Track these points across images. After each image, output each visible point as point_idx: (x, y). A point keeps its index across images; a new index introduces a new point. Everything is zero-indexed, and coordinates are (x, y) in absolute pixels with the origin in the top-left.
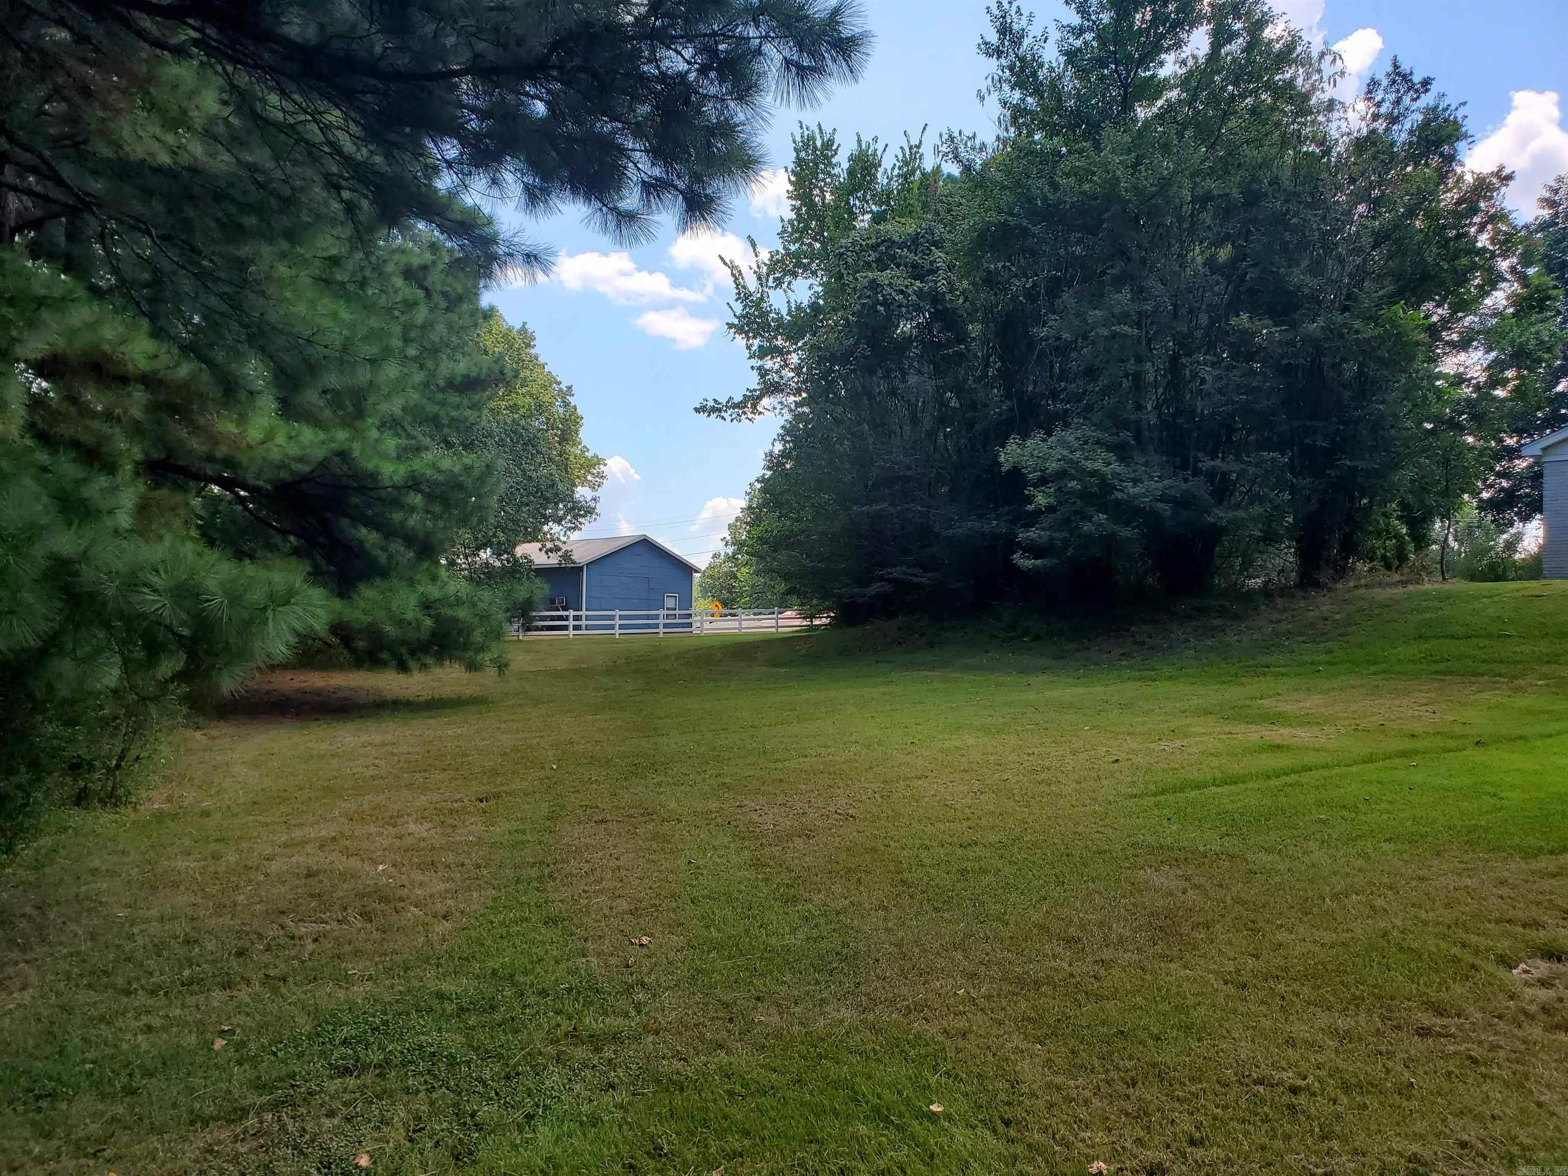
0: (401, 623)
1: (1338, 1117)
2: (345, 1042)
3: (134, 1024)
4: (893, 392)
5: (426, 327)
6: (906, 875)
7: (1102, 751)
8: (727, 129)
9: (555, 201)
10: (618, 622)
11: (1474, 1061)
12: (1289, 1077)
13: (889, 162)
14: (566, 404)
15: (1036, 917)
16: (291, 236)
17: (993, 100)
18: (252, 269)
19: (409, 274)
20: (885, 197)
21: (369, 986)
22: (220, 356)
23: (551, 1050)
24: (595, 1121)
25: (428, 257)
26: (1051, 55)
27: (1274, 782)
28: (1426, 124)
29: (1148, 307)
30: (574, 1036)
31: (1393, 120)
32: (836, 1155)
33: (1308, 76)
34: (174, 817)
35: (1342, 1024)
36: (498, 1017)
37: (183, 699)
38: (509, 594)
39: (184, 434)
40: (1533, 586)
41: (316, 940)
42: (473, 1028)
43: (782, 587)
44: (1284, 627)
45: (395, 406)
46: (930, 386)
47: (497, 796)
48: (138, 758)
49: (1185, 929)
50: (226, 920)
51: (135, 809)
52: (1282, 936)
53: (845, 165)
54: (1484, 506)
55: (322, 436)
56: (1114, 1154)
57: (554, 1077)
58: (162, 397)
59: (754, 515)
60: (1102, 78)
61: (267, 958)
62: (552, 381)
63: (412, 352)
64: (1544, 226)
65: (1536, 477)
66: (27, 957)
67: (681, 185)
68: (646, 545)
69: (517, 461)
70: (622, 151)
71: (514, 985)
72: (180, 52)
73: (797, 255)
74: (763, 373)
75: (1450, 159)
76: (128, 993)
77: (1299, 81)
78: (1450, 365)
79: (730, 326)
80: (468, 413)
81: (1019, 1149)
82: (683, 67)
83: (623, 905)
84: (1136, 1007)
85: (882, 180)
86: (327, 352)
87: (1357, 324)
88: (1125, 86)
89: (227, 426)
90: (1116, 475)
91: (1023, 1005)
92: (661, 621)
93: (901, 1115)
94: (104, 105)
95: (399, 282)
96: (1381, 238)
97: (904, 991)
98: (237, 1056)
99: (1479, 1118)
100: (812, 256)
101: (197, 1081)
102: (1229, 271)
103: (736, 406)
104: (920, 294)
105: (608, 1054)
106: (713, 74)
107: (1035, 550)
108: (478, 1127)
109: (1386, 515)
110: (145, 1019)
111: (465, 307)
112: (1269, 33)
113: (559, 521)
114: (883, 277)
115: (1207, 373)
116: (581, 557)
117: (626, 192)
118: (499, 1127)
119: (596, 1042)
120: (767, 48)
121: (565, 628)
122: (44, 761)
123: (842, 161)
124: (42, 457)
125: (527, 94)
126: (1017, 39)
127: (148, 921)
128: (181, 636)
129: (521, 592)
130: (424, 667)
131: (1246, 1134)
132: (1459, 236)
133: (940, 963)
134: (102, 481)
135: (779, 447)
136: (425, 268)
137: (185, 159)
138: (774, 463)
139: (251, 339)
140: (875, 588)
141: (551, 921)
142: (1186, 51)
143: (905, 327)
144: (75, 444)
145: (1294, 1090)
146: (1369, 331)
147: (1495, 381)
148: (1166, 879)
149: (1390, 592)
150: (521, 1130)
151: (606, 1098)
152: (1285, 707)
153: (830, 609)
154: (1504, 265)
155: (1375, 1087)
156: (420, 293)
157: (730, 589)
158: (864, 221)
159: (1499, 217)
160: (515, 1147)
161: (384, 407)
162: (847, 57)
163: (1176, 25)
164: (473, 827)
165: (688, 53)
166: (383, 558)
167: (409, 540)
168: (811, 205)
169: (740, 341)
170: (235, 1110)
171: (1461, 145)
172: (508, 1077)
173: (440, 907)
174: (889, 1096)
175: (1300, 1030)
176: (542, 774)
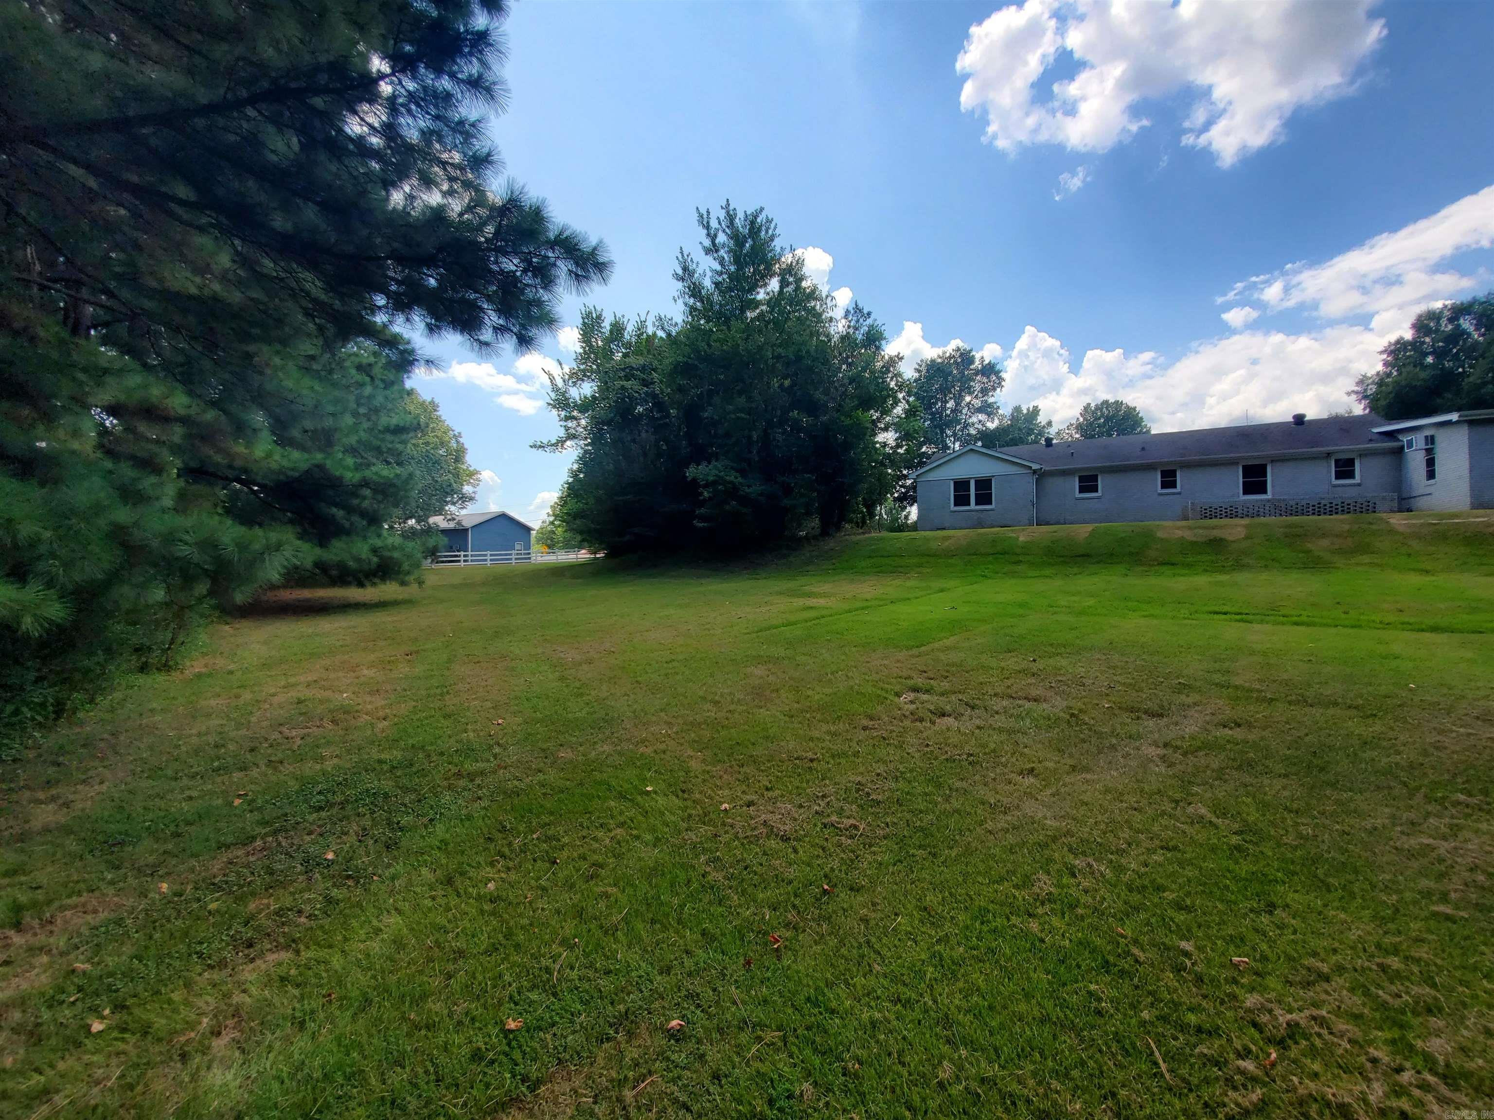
0: (358, 560)
1: (829, 770)
2: (319, 793)
3: (180, 797)
4: (634, 441)
5: (370, 397)
6: (639, 679)
7: (734, 613)
8: (539, 303)
9: (444, 333)
10: (489, 558)
11: (884, 738)
12: (810, 755)
13: (630, 329)
14: (458, 442)
15: (701, 693)
16: (284, 342)
17: (680, 302)
18: (256, 359)
19: (360, 368)
20: (628, 345)
21: (335, 761)
22: (233, 408)
23: (445, 783)
24: (469, 817)
25: (372, 359)
26: (707, 283)
27: (809, 624)
28: (869, 331)
29: (753, 405)
30: (459, 775)
31: (856, 329)
32: (599, 818)
33: (821, 306)
34: (210, 675)
35: (833, 729)
36: (414, 769)
37: (213, 608)
38: (424, 544)
39: (211, 452)
40: (913, 534)
41: (302, 738)
42: (399, 777)
43: (579, 538)
44: (814, 553)
45: (353, 440)
46: (652, 438)
47: (417, 652)
48: (183, 643)
49: (768, 693)
50: (243, 732)
51: (182, 673)
52: (810, 693)
53: (608, 328)
54: (895, 499)
55: (306, 456)
56: (732, 800)
57: (447, 797)
58: (194, 431)
59: (562, 502)
60: (731, 297)
61: (269, 751)
62: (449, 429)
63: (362, 410)
64: (916, 381)
65: (914, 487)
66: (105, 764)
67: (515, 330)
68: (504, 517)
69: (429, 471)
70: (482, 309)
71: (424, 751)
72: (201, 229)
73: (584, 371)
74: (567, 429)
75: (878, 348)
76: (176, 779)
77: (818, 307)
78: (881, 437)
79: (549, 404)
80: (398, 446)
81: (689, 803)
82: (514, 268)
83: (489, 704)
84: (744, 731)
85: (627, 336)
86: (303, 408)
87: (843, 418)
88: (742, 301)
89: (240, 449)
90: (740, 483)
91: (693, 735)
92: (513, 557)
93: (632, 794)
94: (151, 256)
95: (353, 372)
96: (852, 381)
97: (636, 734)
98: (250, 808)
99: (885, 762)
100: (592, 372)
101: (222, 825)
102: (789, 390)
103: (552, 445)
104: (646, 393)
105: (478, 781)
106: (530, 274)
107: (702, 518)
108: (401, 829)
109: (858, 504)
110: (188, 793)
111: (396, 387)
112: (804, 284)
113: (454, 504)
114: (628, 384)
115: (780, 437)
116: (467, 523)
117: (484, 331)
118: (413, 828)
119: (471, 777)
120: (559, 263)
121: (459, 561)
122: (115, 646)
123: (606, 326)
124: (109, 464)
125: (425, 274)
126: (691, 274)
127: (190, 736)
128: (207, 570)
129: (431, 542)
130: (374, 584)
131: (791, 782)
132: (883, 382)
133: (654, 719)
134: (153, 479)
135: (575, 467)
136: (370, 365)
137: (206, 292)
138: (574, 474)
139: (253, 400)
140: (627, 538)
141: (447, 716)
142: (769, 289)
143: (640, 409)
144: (133, 458)
145: (812, 760)
146: (848, 422)
147: (899, 446)
148: (760, 671)
149: (859, 537)
150: (426, 827)
151: (476, 805)
152: (815, 590)
153: (604, 549)
154: (900, 396)
155: (844, 754)
156: (368, 379)
157: (552, 539)
158: (618, 356)
159: (898, 375)
160: (423, 837)
161: (345, 440)
162: (601, 271)
163: (763, 277)
164: (403, 669)
165: (516, 261)
166: (347, 525)
167: (363, 514)
168: (591, 346)
169: (555, 412)
170: (247, 838)
171: (883, 342)
172: (419, 801)
173: (381, 714)
174: (626, 786)
175: (816, 734)
176: (443, 639)
